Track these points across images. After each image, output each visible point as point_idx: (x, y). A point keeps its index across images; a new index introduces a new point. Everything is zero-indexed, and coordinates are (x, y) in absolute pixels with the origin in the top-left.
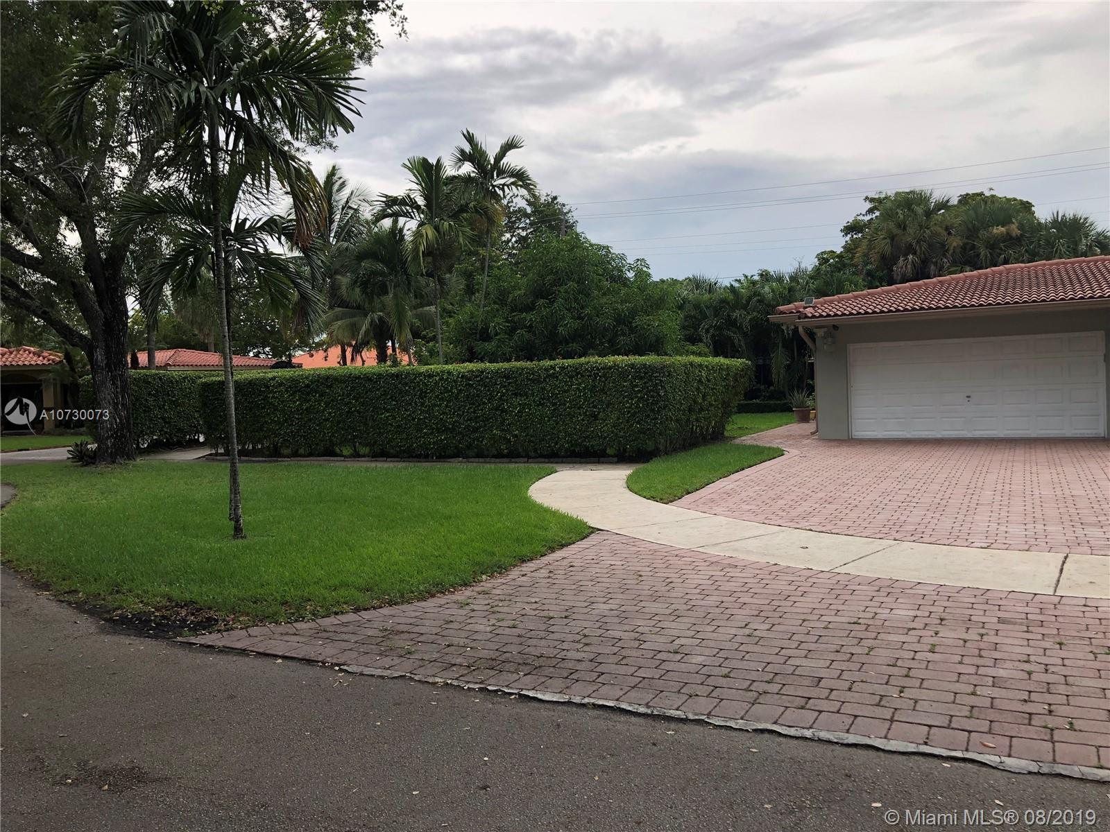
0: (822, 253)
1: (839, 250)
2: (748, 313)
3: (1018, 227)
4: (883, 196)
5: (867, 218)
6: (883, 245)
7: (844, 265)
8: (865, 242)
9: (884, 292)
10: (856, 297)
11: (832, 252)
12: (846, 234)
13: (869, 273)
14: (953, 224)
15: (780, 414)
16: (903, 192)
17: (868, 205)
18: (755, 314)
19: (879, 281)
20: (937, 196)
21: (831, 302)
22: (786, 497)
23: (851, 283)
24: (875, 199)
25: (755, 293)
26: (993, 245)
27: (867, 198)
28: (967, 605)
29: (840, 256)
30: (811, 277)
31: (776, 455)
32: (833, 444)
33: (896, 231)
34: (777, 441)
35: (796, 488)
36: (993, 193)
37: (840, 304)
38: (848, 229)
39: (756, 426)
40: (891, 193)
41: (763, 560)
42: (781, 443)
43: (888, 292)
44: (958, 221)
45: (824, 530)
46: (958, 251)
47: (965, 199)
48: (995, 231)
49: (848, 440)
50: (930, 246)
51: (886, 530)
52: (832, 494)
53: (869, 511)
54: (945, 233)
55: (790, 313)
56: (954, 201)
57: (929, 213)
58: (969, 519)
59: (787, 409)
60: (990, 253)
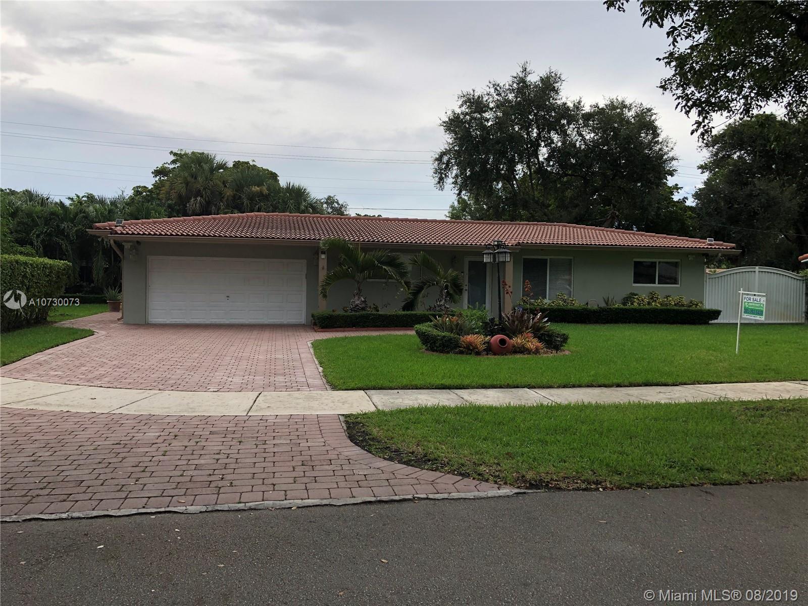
0: (137, 187)
1: (150, 187)
2: (75, 225)
3: (267, 189)
4: (183, 153)
5: (172, 166)
6: (181, 188)
7: (153, 198)
8: (167, 184)
9: (174, 221)
10: (155, 223)
11: (145, 187)
12: (156, 176)
13: (170, 206)
14: (228, 180)
15: (98, 305)
16: (197, 153)
17: (173, 158)
18: (80, 227)
19: (176, 213)
20: (219, 159)
21: (137, 224)
22: (88, 365)
23: (156, 212)
24: (177, 153)
25: (81, 211)
26: (252, 198)
27: (171, 153)
28: (193, 426)
29: (150, 191)
30: (127, 204)
31: (87, 335)
32: (133, 327)
33: (189, 179)
34: (91, 325)
35: (97, 359)
36: (254, 163)
37: (142, 227)
38: (157, 173)
39: (76, 314)
40: (189, 151)
41: (58, 409)
42: (94, 326)
43: (178, 221)
44: (230, 179)
45: (111, 386)
46: (230, 198)
47: (237, 164)
48: (253, 189)
49: (143, 324)
50: (212, 193)
51: (155, 384)
52: (123, 362)
53: (147, 373)
54: (222, 185)
55: (104, 229)
56: (230, 165)
57: (213, 170)
58: (212, 375)
59: (103, 301)
60: (250, 203)
